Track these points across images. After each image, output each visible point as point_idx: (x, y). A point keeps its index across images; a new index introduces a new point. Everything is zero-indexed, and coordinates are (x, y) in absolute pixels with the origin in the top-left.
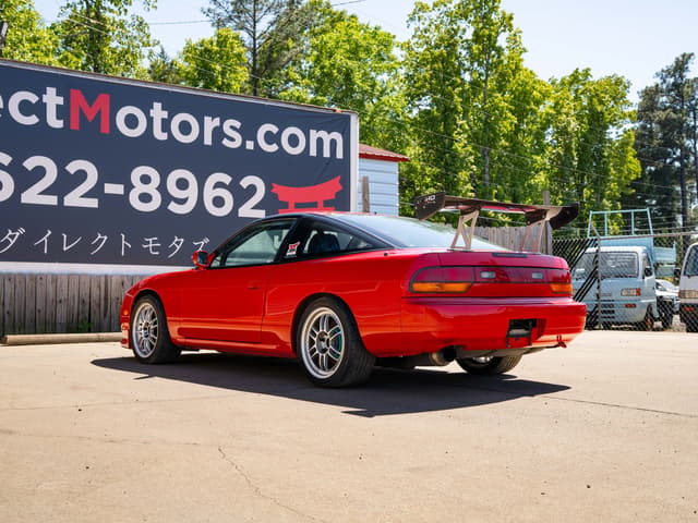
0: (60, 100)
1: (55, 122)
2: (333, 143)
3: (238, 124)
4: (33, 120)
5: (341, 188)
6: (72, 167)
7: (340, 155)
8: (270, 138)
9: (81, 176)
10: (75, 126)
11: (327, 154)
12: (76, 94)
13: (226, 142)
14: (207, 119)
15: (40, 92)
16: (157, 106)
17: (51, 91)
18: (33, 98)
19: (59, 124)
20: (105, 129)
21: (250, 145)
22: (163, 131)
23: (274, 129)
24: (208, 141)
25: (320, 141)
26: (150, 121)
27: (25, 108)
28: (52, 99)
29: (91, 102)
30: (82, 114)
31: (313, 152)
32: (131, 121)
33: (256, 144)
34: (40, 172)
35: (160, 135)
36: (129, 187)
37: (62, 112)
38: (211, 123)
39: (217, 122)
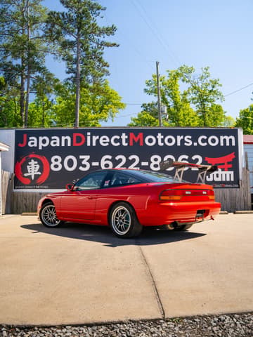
0: (127, 137)
1: (125, 144)
2: (231, 140)
3: (190, 137)
4: (118, 144)
5: (234, 157)
6: (131, 158)
7: (234, 144)
8: (203, 141)
9: (134, 160)
10: (131, 144)
11: (228, 144)
12: (132, 135)
13: (186, 144)
14: (178, 137)
15: (120, 135)
16: (159, 134)
17: (124, 134)
18: (118, 137)
19: (126, 144)
20: (141, 144)
21: (195, 144)
22: (162, 142)
23: (205, 137)
24: (179, 144)
25: (225, 140)
26: (157, 140)
27: (116, 141)
28: (124, 137)
29: (136, 136)
30: (134, 141)
31: (222, 144)
32: (150, 141)
33: (198, 143)
34: (120, 160)
35: (161, 144)
36: (150, 163)
37: (127, 141)
38: (179, 138)
39: (182, 137)
